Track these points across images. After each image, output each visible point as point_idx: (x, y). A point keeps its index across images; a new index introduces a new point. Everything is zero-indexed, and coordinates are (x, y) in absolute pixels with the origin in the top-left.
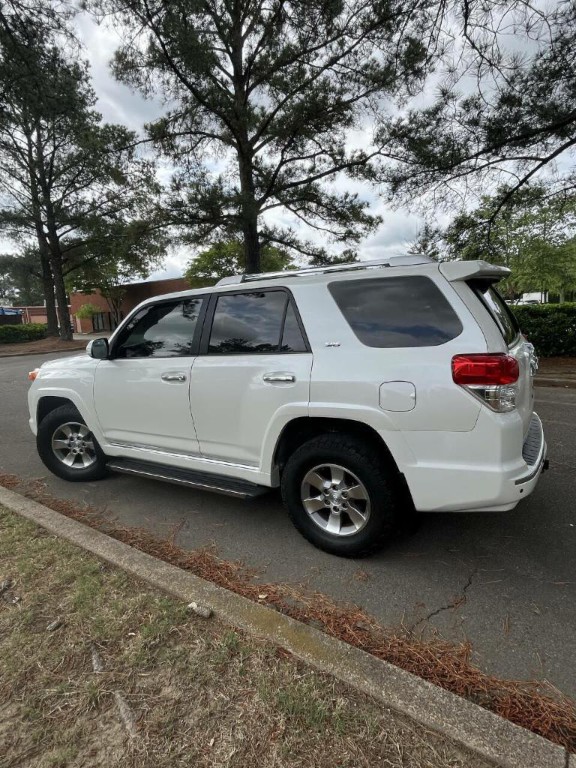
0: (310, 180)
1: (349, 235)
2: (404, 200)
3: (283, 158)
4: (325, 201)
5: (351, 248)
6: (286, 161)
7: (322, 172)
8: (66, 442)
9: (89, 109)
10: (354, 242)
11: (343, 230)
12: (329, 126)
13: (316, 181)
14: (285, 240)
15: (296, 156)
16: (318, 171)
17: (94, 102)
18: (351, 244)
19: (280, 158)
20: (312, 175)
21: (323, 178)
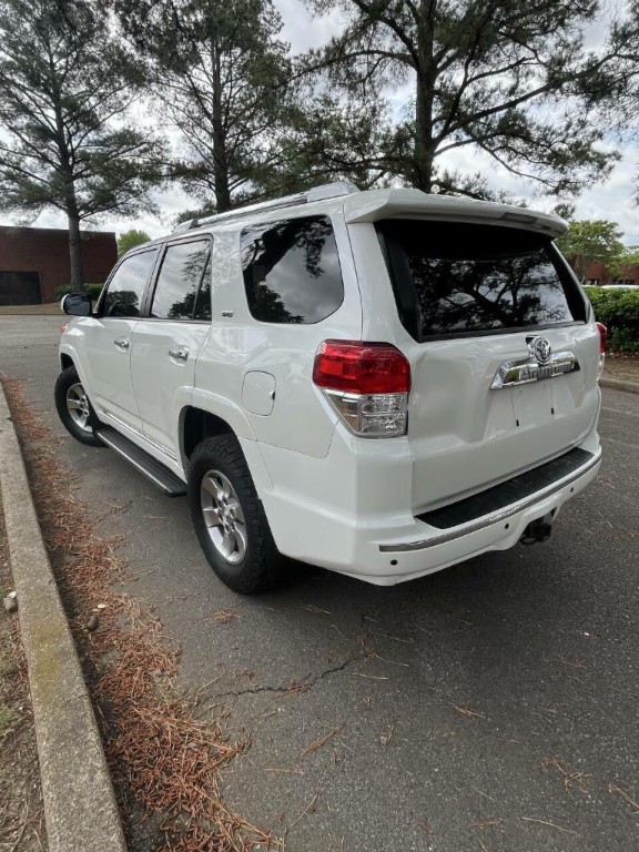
0: (512, 104)
1: (564, 184)
2: (615, 122)
3: (467, 75)
4: (535, 134)
5: (566, 203)
6: (472, 80)
7: (528, 92)
8: (78, 402)
9: (273, 38)
10: (570, 194)
11: (558, 177)
12: (561, 23)
13: (520, 106)
14: (472, 190)
15: (487, 70)
16: (522, 91)
17: (279, 29)
18: (567, 198)
19: (463, 75)
20: (513, 98)
21: (529, 101)
